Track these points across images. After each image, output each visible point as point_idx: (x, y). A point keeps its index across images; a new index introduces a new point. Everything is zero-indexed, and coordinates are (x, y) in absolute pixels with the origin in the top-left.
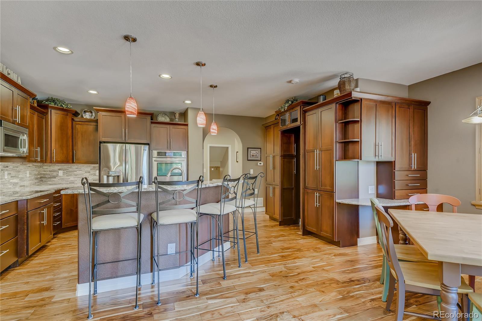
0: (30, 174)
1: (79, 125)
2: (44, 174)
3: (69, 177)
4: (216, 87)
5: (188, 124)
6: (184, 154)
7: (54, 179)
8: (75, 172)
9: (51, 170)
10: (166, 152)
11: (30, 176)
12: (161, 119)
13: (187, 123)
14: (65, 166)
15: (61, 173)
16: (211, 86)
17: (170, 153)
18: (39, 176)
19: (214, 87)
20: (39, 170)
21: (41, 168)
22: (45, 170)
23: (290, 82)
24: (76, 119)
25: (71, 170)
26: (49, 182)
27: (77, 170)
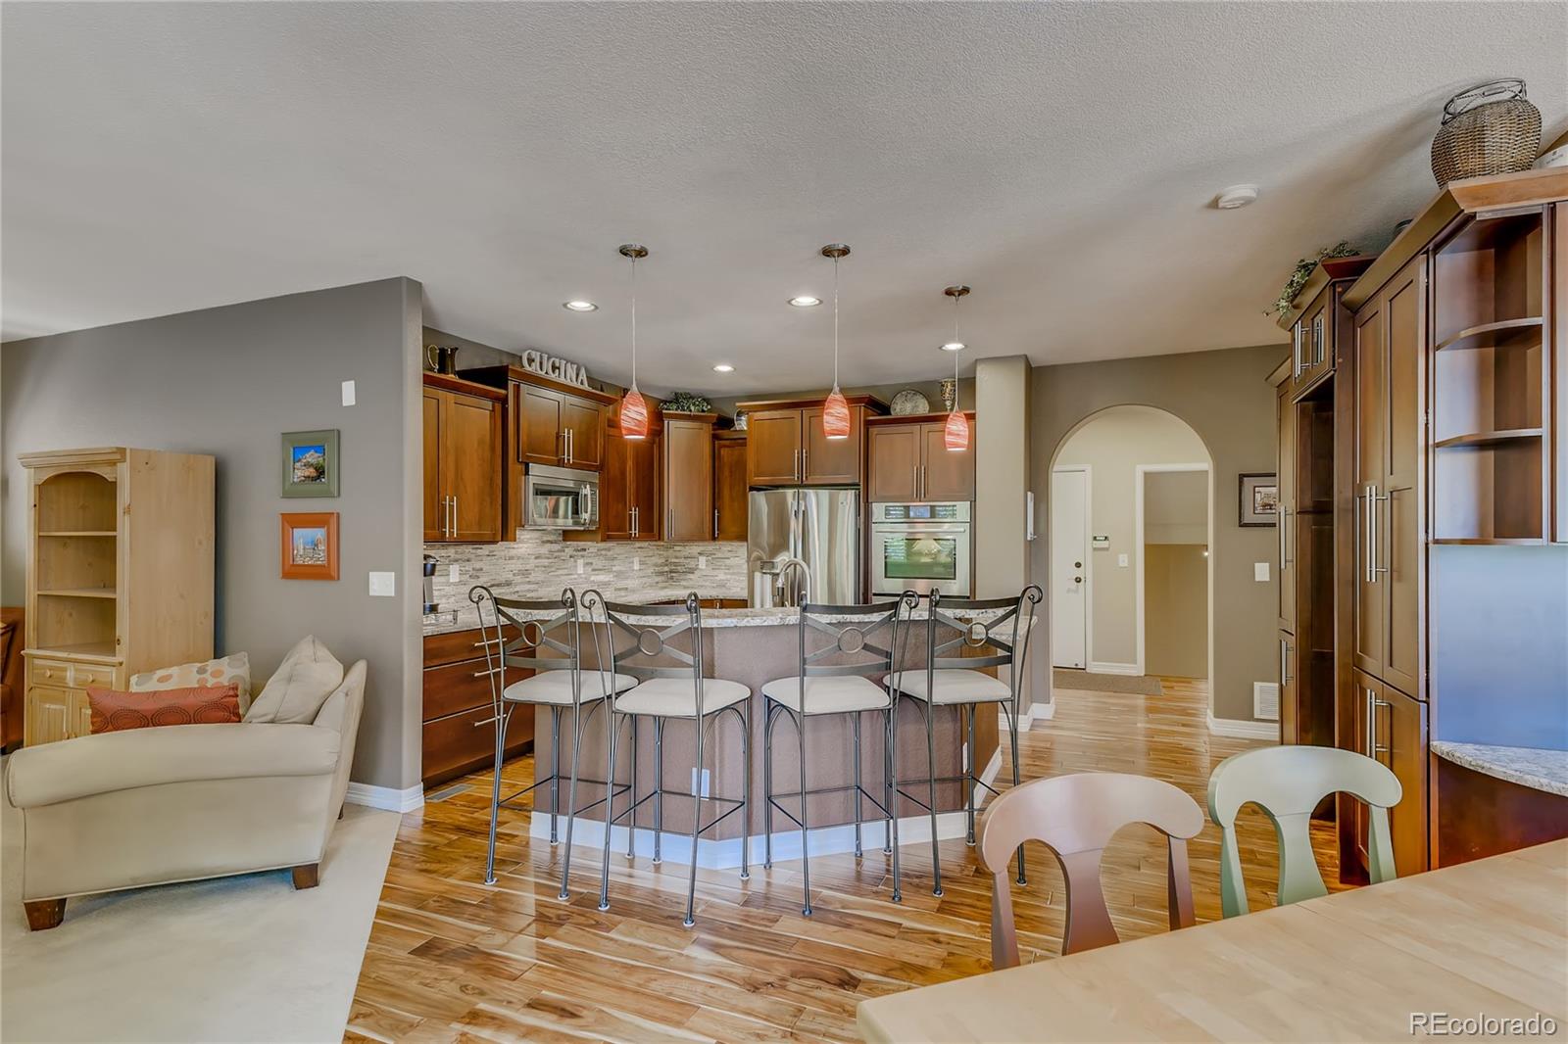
0: (642, 563)
1: (726, 449)
2: (676, 564)
3: (716, 573)
4: (965, 290)
5: (974, 414)
6: (963, 508)
7: (691, 576)
8: (727, 562)
9: (686, 554)
10: (909, 507)
11: (643, 567)
12: (902, 408)
13: (973, 412)
14: (710, 547)
15: (702, 561)
16: (949, 293)
17: (922, 510)
18: (666, 569)
19: (957, 294)
20: (665, 554)
21: (671, 551)
22: (678, 554)
23: (1214, 204)
24: (724, 433)
25: (720, 555)
26: (684, 583)
27: (729, 554)
